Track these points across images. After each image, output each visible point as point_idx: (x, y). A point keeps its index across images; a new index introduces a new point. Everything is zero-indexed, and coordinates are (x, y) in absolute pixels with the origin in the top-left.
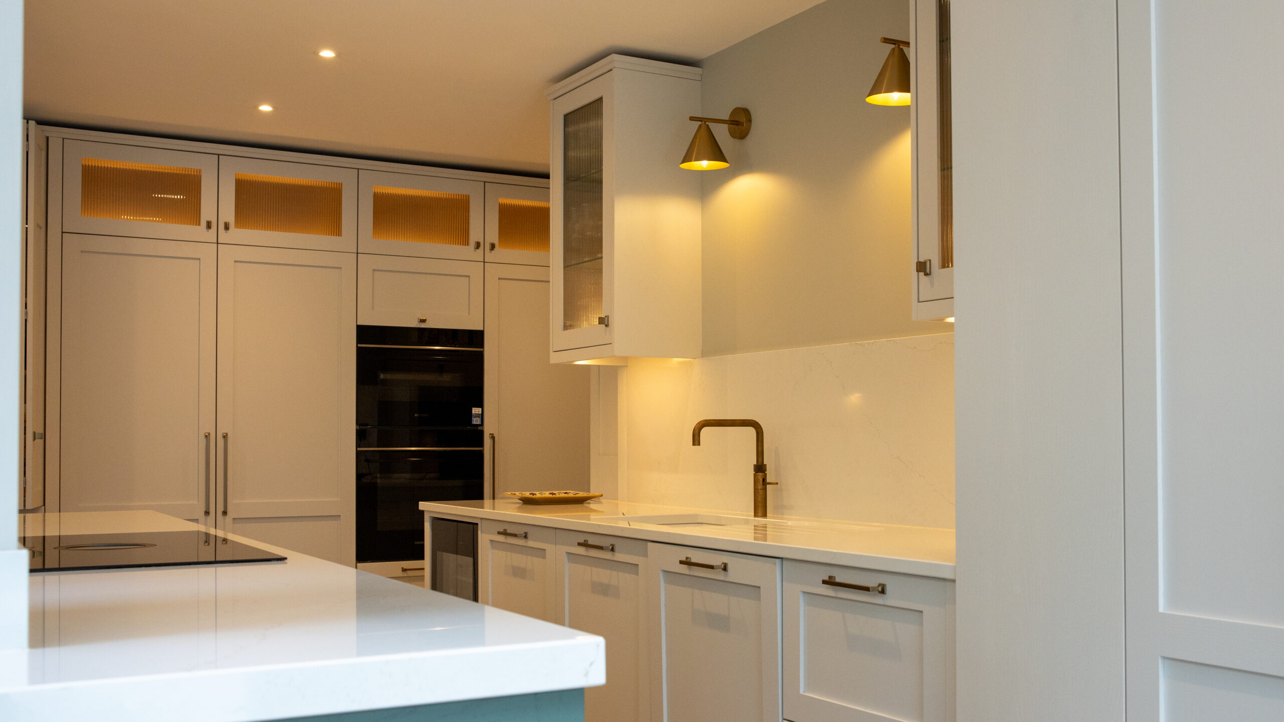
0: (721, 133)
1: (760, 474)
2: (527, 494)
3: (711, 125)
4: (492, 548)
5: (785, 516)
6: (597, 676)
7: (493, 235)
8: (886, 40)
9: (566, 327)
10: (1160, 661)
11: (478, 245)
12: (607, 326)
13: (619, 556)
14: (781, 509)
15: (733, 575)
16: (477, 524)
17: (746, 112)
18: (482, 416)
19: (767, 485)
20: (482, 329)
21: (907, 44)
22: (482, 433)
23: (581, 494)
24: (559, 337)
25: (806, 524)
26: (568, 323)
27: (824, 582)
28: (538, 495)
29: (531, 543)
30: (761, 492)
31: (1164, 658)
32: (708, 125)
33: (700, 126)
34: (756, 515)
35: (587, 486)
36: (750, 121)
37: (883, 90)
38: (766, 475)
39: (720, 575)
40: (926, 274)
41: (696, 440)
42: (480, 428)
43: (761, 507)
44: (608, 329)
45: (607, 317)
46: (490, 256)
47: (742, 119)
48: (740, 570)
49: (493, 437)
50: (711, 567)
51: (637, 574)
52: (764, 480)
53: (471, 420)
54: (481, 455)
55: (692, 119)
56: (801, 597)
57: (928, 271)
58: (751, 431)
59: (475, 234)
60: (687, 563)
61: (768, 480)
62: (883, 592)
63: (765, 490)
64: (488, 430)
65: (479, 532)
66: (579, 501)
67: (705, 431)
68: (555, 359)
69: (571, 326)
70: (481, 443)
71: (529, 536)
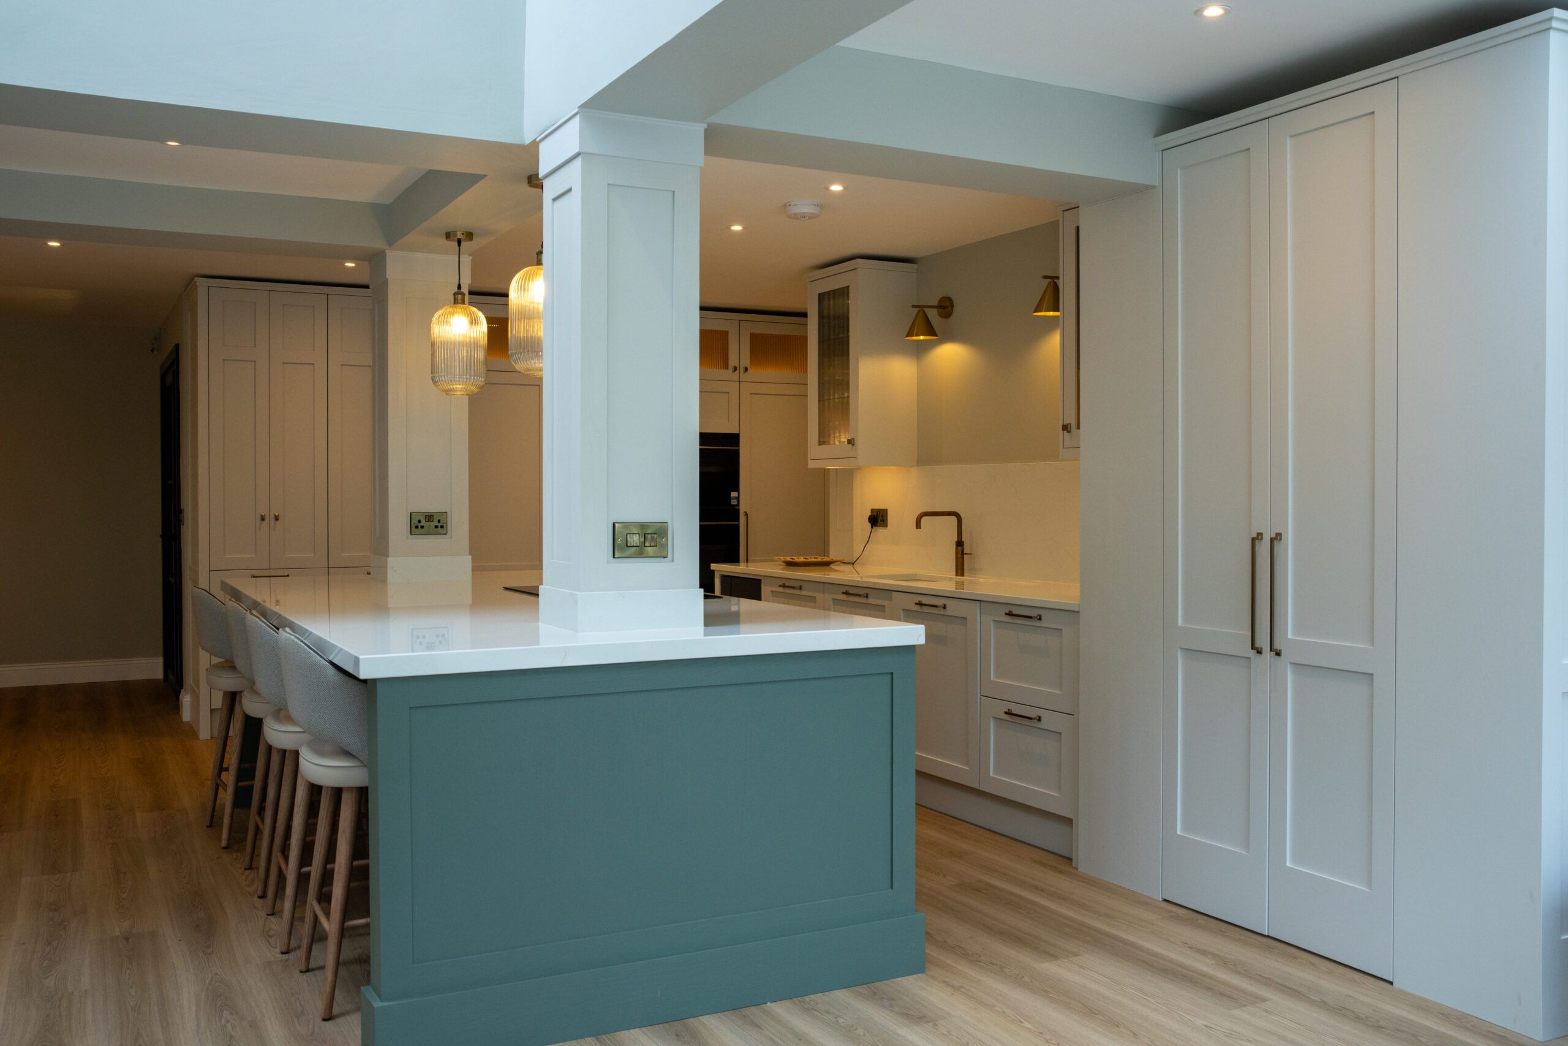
0: (933, 314)
1: (960, 548)
2: (789, 559)
3: (925, 309)
4: (773, 596)
5: (977, 576)
6: (922, 641)
7: (746, 361)
8: (1045, 277)
9: (821, 443)
10: (1179, 651)
11: (735, 369)
12: (853, 445)
13: (871, 601)
14: (974, 571)
15: (949, 611)
16: (761, 580)
17: (949, 299)
18: (738, 498)
19: (965, 555)
20: (738, 432)
21: (1058, 278)
22: (738, 511)
23: (826, 559)
24: (814, 450)
25: (992, 581)
26: (822, 440)
27: (1006, 614)
28: (796, 560)
29: (804, 593)
30: (960, 560)
31: (1182, 649)
32: (924, 311)
33: (919, 312)
34: (957, 575)
35: (826, 553)
36: (952, 306)
37: (1044, 309)
38: (963, 548)
39: (942, 612)
40: (1068, 432)
41: (918, 525)
42: (737, 507)
43: (960, 570)
44: (854, 447)
45: (853, 439)
46: (743, 377)
47: (948, 304)
48: (953, 608)
49: (746, 514)
50: (936, 606)
51: (884, 612)
52: (963, 551)
53: (730, 501)
54: (737, 527)
55: (914, 306)
56: (992, 623)
57: (1069, 430)
58: (954, 519)
59: (733, 361)
60: (920, 604)
61: (965, 552)
62: (1040, 619)
63: (963, 558)
64: (743, 508)
65: (762, 586)
66: (827, 564)
67: (924, 519)
68: (812, 465)
69: (824, 442)
70: (738, 519)
71: (803, 588)
